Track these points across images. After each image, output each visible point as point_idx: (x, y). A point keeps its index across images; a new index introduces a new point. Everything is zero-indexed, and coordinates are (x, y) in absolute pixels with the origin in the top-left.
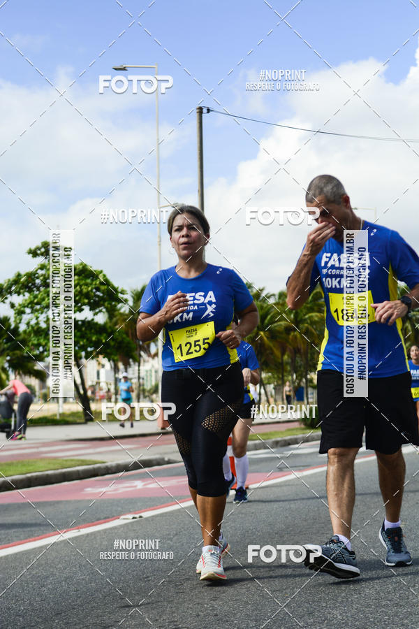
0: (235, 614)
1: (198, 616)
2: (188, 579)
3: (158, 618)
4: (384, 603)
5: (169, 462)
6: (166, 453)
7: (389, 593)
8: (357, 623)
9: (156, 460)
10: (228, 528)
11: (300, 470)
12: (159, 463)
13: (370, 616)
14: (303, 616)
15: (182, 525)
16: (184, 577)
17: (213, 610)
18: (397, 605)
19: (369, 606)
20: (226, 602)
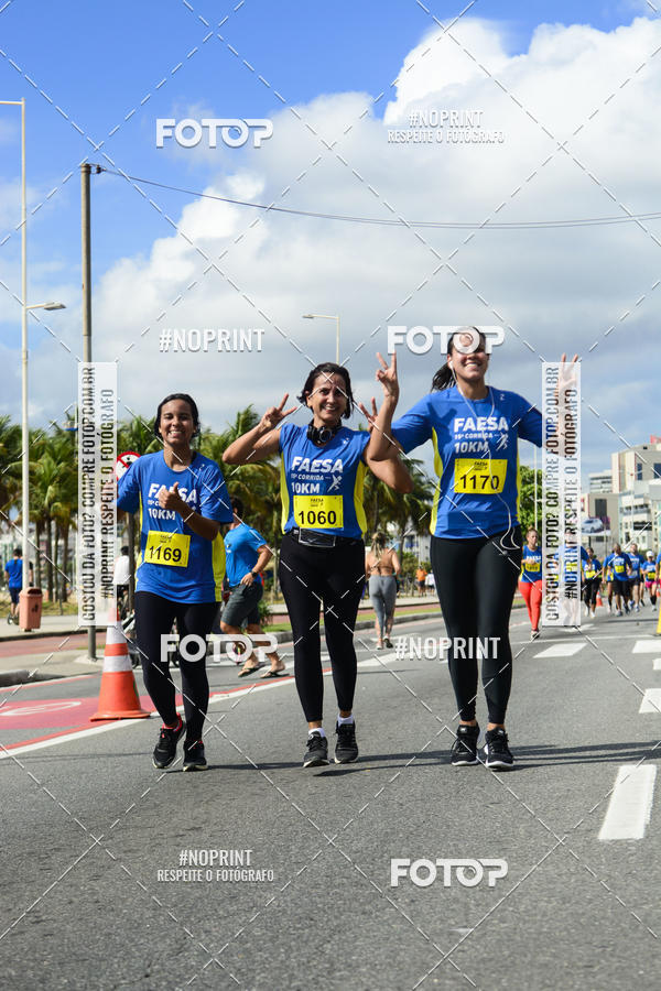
0: (124, 901)
1: (71, 902)
2: (58, 850)
3: (11, 906)
4: (338, 881)
5: (36, 679)
6: (33, 666)
7: (346, 867)
8: (299, 911)
9: (17, 675)
10: (118, 774)
11: (225, 692)
12: (22, 679)
13: (318, 900)
14: (223, 901)
15: (51, 770)
16: (52, 847)
17: (94, 894)
18: (357, 884)
19: (316, 886)
20: (112, 882)
